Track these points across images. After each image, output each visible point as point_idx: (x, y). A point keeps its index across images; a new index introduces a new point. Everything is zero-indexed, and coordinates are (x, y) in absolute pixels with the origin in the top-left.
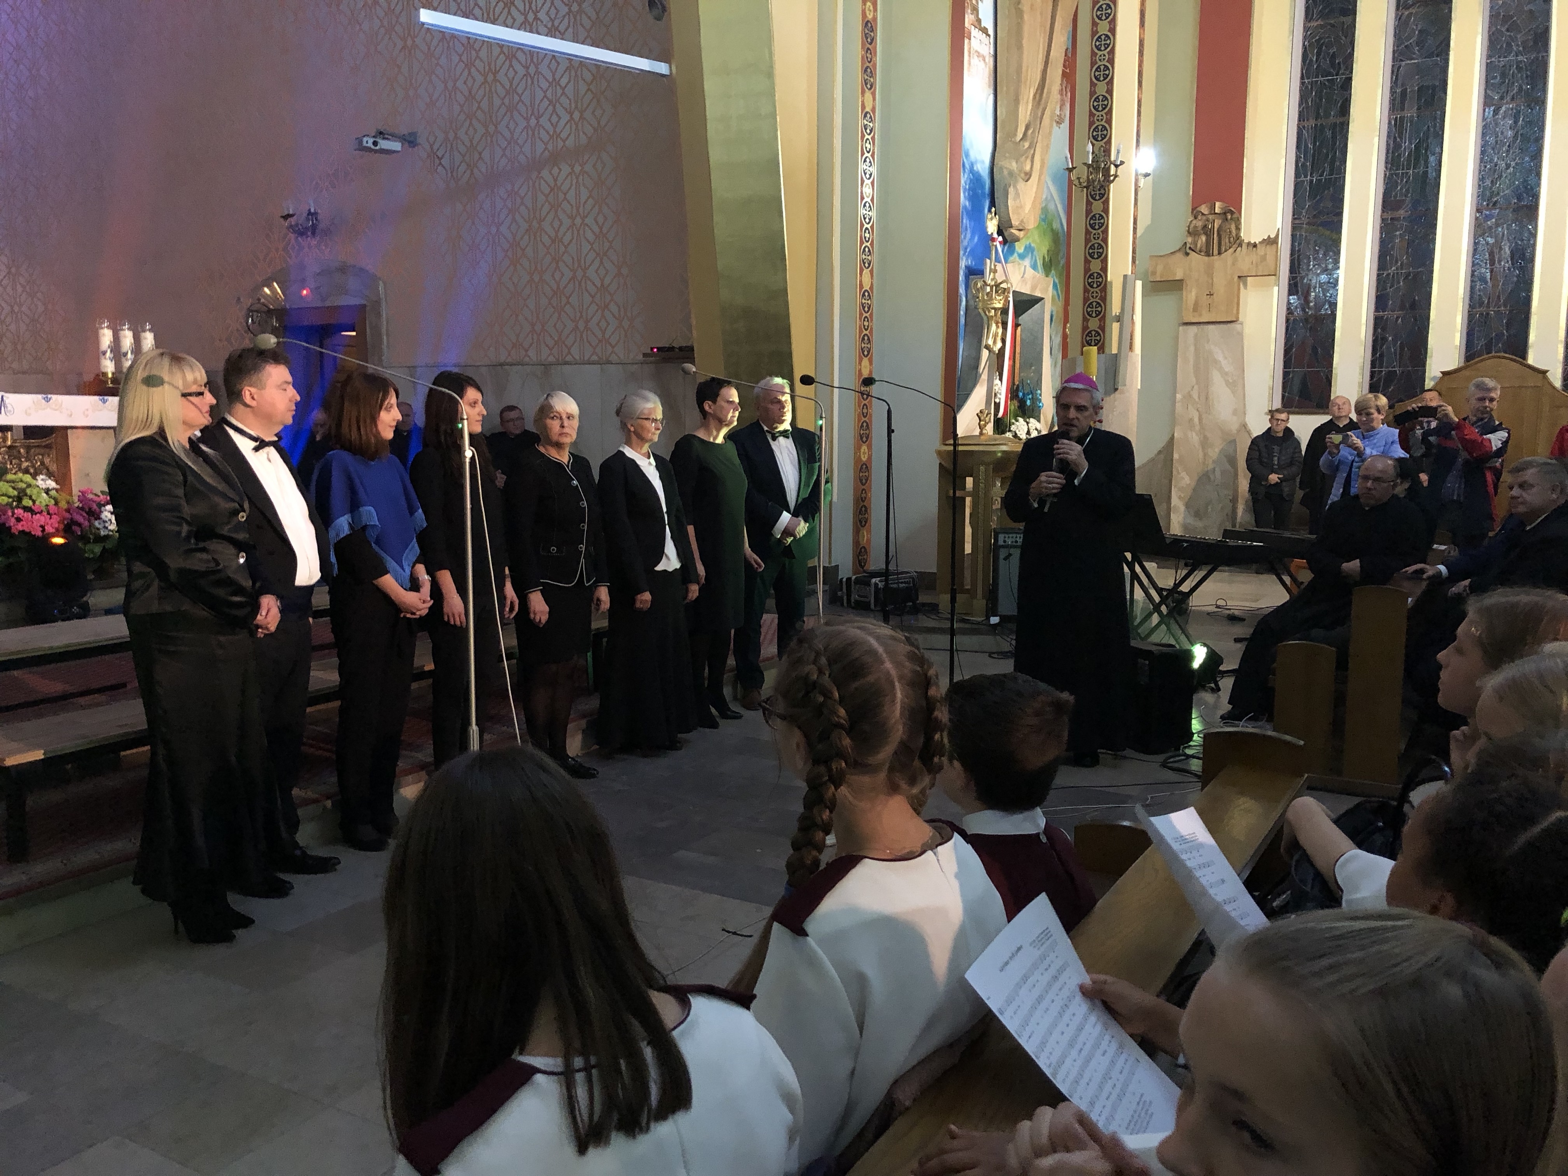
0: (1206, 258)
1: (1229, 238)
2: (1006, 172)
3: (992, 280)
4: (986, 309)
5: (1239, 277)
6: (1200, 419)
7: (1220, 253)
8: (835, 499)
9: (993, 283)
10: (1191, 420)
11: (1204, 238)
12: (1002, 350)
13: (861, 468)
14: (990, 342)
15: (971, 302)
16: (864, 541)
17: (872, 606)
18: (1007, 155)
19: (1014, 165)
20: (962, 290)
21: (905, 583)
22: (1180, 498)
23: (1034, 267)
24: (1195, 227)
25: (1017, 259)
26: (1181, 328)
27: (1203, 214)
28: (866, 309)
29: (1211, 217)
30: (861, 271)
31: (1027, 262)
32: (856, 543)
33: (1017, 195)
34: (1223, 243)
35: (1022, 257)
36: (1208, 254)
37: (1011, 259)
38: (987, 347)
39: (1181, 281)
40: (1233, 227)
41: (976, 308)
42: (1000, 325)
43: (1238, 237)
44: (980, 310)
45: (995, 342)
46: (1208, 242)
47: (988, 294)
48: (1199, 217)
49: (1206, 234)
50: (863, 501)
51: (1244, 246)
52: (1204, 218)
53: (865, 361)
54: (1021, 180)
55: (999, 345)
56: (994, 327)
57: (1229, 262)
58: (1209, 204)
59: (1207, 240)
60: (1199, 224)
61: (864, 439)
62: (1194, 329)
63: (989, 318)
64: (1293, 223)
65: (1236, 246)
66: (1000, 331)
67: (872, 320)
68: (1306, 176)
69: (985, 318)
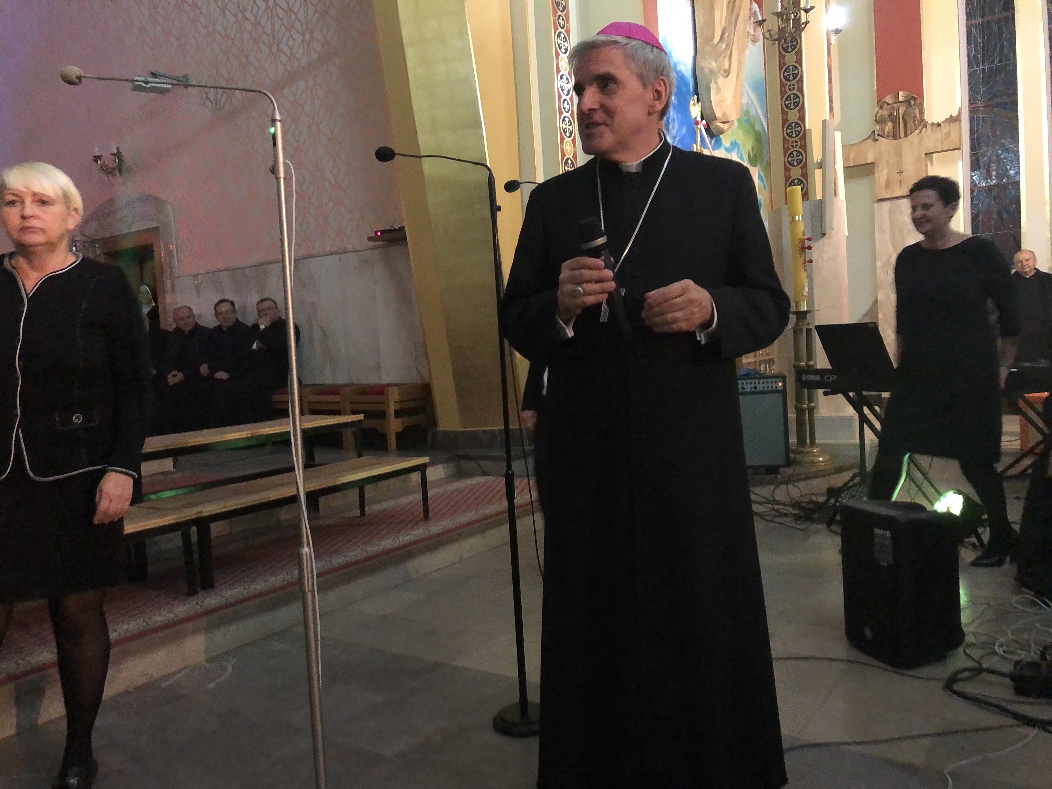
0: (894, 141)
1: (914, 121)
2: (706, 71)
5: (926, 154)
7: (906, 135)
11: (890, 124)
18: (707, 56)
19: (714, 65)
24: (882, 116)
26: (876, 205)
27: (888, 104)
29: (895, 105)
30: (562, 140)
31: (734, 155)
33: (719, 89)
34: (908, 126)
35: (729, 150)
36: (895, 138)
39: (873, 163)
40: (917, 111)
43: (922, 120)
46: (894, 127)
48: (885, 107)
49: (892, 121)
51: (929, 127)
52: (889, 107)
54: (721, 77)
57: (916, 143)
58: (893, 95)
59: (893, 126)
60: (885, 113)
62: (887, 204)
64: (969, 108)
65: (920, 127)
68: (978, 66)
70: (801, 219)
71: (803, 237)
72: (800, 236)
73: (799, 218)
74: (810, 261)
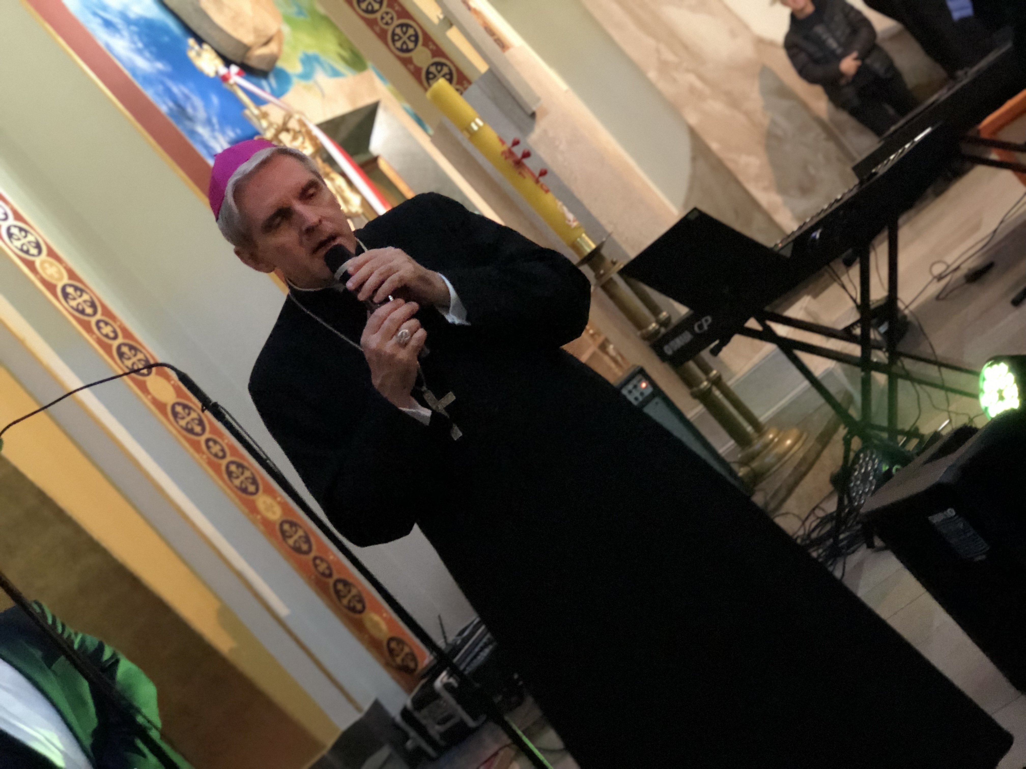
6: (701, 77)
8: (282, 610)
10: (692, 89)
13: (283, 531)
16: (383, 631)
17: (471, 723)
22: (765, 189)
23: (335, 73)
25: (302, 82)
28: (89, 311)
30: (31, 265)
35: (307, 76)
37: (291, 88)
50: (330, 576)
53: (153, 382)
61: (252, 488)
67: (113, 318)
70: (480, 123)
71: (505, 148)
72: (500, 148)
73: (477, 124)
74: (543, 173)
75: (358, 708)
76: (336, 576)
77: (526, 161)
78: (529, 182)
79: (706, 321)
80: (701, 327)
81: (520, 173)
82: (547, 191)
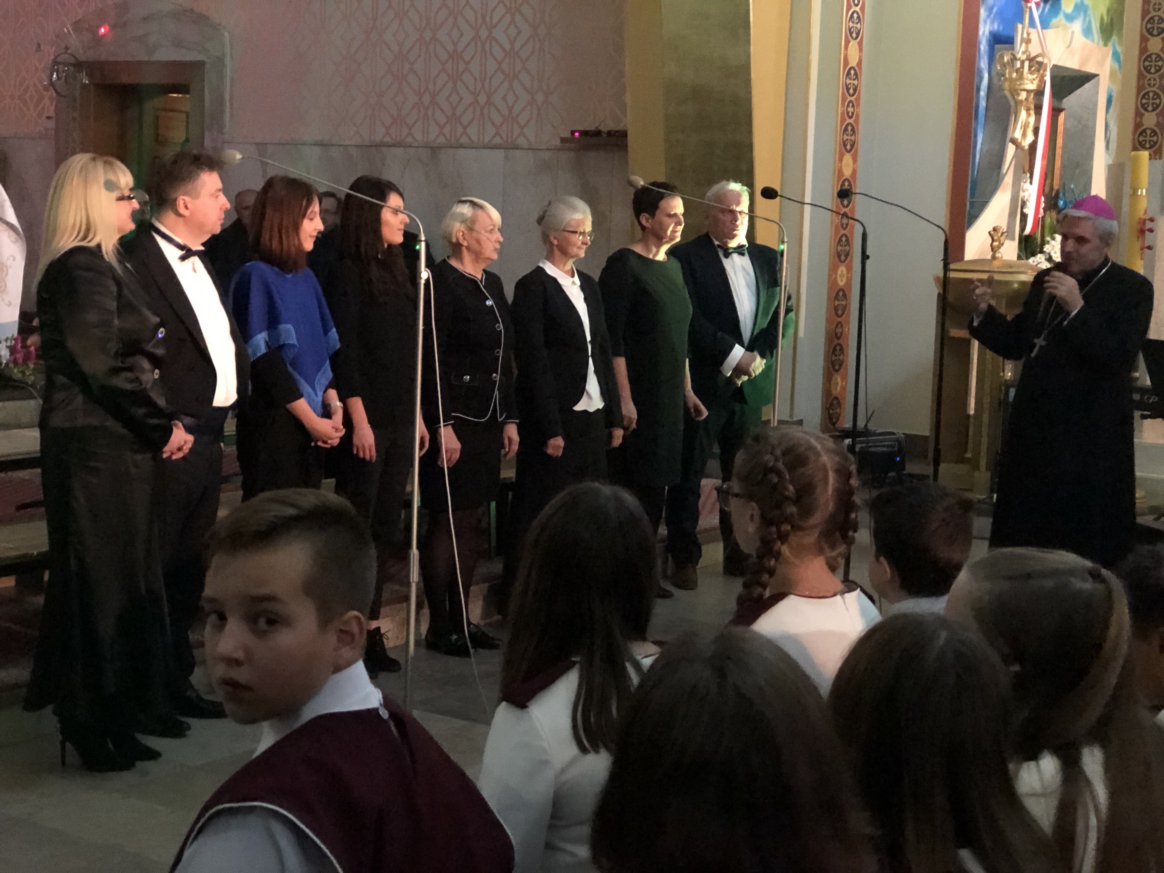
3: (1024, 53)
4: (1015, 92)
8: (801, 333)
9: (1024, 57)
12: (1033, 146)
13: (837, 294)
14: (1018, 134)
15: (995, 80)
16: (837, 391)
20: (984, 64)
21: (888, 446)
23: (1087, 32)
25: (1064, 21)
28: (851, 91)
30: (847, 42)
31: (1077, 26)
32: (827, 392)
35: (1070, 18)
37: (1054, 21)
38: (1014, 141)
41: (1001, 89)
42: (1032, 112)
44: (1007, 93)
45: (1024, 135)
47: (1017, 71)
50: (838, 338)
53: (848, 158)
55: (1030, 138)
56: (1023, 114)
61: (843, 258)
63: (1019, 103)
66: (1032, 120)
67: (858, 105)
69: (1012, 103)
70: (1144, 193)
71: (1144, 217)
72: (1141, 214)
73: (1142, 192)
74: (1150, 248)
75: (791, 416)
76: (840, 341)
77: (1147, 233)
78: (1138, 245)
79: (1154, 399)
80: (1149, 399)
81: (1138, 238)
82: (1142, 259)
